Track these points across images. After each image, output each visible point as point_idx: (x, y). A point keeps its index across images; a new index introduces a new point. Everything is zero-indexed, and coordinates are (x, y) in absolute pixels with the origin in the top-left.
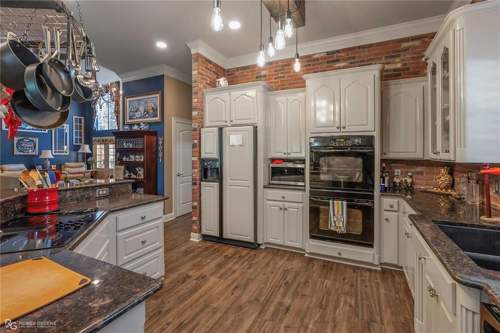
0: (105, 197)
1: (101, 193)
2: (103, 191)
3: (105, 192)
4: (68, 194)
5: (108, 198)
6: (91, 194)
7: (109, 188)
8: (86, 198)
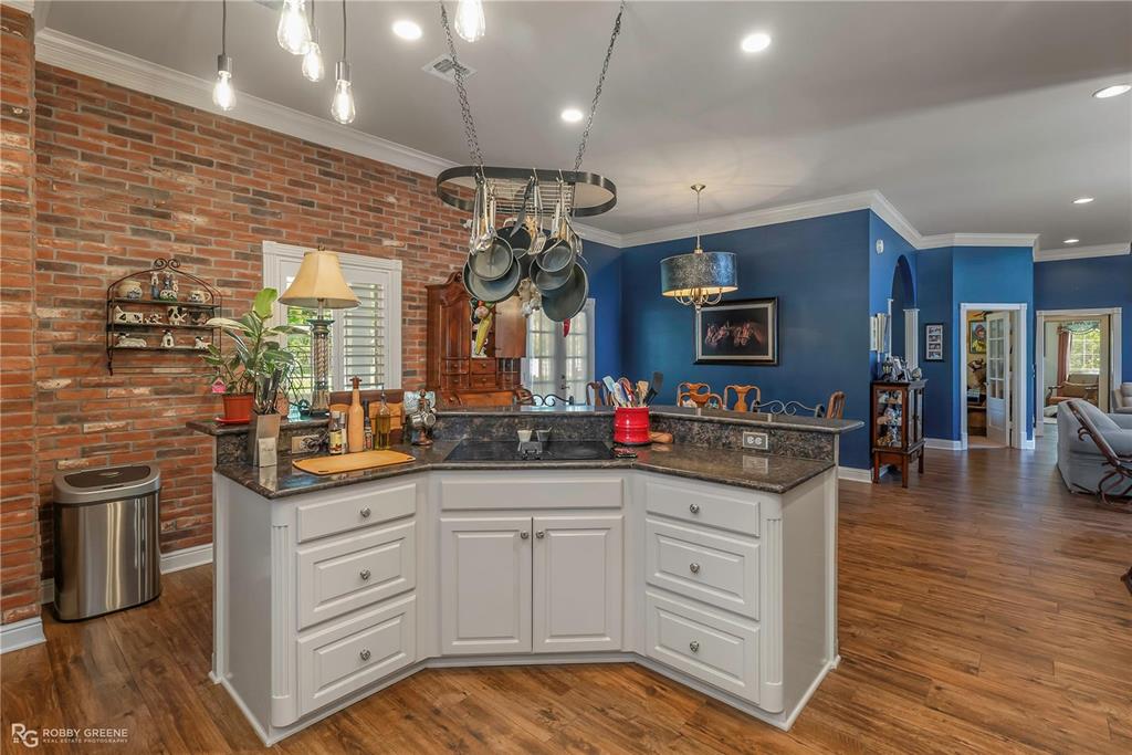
0: (760, 453)
1: (750, 440)
2: (755, 437)
3: (758, 441)
4: (696, 427)
5: (765, 457)
6: (733, 439)
7: (770, 435)
8: (724, 445)
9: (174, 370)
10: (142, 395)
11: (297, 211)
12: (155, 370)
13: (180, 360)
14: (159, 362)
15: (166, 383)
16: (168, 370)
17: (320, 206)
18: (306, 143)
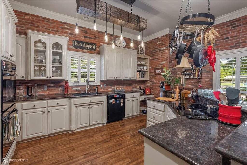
9: (195, 82)
10: (190, 86)
11: (223, 41)
12: (192, 82)
13: (196, 80)
14: (192, 80)
15: (193, 84)
16: (194, 82)
17: (231, 37)
18: (226, 22)
